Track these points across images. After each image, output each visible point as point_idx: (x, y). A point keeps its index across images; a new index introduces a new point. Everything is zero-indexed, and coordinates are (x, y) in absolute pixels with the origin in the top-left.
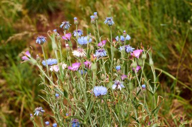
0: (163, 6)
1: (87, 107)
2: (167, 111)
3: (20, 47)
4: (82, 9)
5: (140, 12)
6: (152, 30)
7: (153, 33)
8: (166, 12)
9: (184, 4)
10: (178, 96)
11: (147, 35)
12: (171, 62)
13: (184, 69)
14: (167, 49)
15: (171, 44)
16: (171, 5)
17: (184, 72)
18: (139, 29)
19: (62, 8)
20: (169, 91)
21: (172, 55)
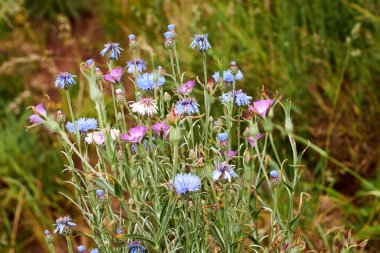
0: (299, 7)
1: (159, 216)
2: (309, 219)
3: (11, 90)
4: (138, 14)
5: (252, 20)
6: (276, 57)
7: (278, 63)
8: (304, 19)
9: (341, 5)
10: (329, 190)
11: (267, 67)
12: (315, 120)
13: (340, 134)
14: (307, 93)
15: (314, 85)
16: (315, 6)
17: (340, 141)
18: (251, 54)
19: (95, 11)
20: (312, 179)
21: (318, 107)
